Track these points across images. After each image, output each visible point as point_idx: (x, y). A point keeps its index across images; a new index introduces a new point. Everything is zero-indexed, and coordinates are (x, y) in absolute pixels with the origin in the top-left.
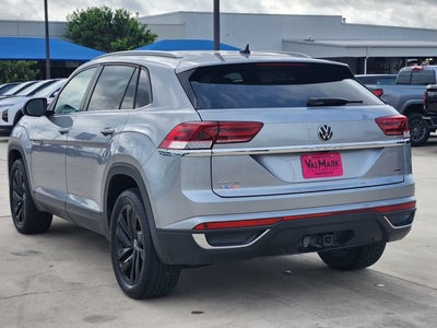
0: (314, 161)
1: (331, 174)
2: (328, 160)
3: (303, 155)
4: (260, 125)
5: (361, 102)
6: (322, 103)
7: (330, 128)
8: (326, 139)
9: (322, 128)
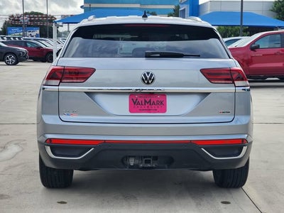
0: (141, 100)
1: (155, 111)
2: (153, 99)
3: (132, 94)
4: (93, 71)
5: (199, 56)
6: (159, 55)
7: (152, 75)
8: (148, 83)
9: (145, 75)
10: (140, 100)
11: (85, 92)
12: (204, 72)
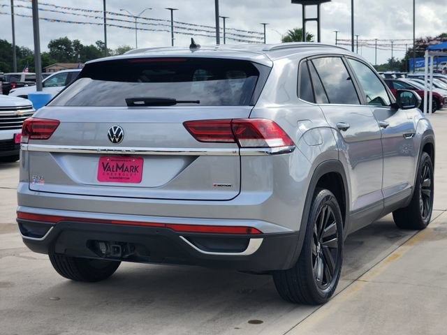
1: (126, 180)
5: (198, 102)
6: (143, 103)
7: (119, 130)
8: (115, 142)
9: (111, 130)
10: (111, 164)
11: (51, 152)
12: (189, 125)
